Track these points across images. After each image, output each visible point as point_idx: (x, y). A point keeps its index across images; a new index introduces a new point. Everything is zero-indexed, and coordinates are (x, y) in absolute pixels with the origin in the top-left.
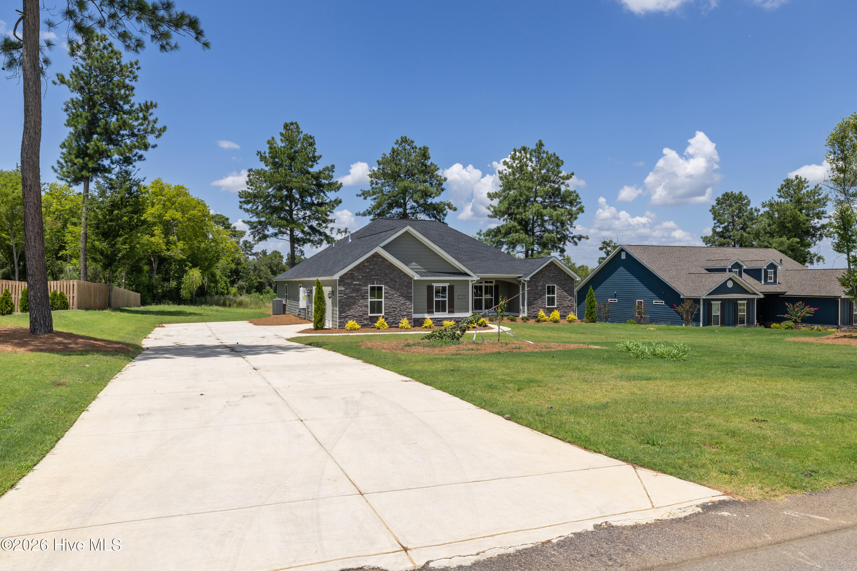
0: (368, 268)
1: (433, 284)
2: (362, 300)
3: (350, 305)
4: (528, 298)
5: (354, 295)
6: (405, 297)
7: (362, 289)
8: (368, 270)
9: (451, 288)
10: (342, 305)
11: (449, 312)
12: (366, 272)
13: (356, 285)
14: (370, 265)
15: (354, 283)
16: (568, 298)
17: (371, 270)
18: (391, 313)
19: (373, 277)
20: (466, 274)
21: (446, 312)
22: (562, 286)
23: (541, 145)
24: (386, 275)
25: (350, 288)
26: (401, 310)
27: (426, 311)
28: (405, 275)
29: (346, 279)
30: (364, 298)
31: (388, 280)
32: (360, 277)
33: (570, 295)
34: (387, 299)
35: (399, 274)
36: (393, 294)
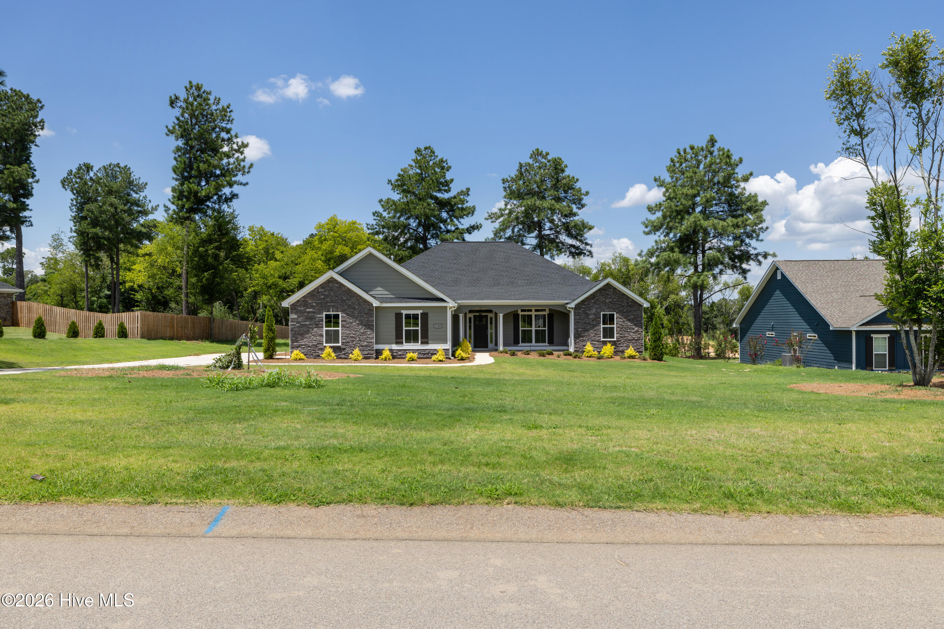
0: (323, 295)
1: (402, 311)
2: (316, 329)
3: (303, 334)
4: (575, 329)
5: (307, 323)
6: (365, 326)
7: (316, 317)
8: (323, 297)
9: (425, 316)
10: (295, 334)
11: (422, 343)
12: (320, 299)
13: (309, 312)
14: (325, 291)
15: (307, 310)
16: (633, 329)
17: (327, 296)
18: (349, 342)
19: (329, 304)
20: (442, 300)
21: (418, 342)
22: (625, 314)
23: (712, 141)
24: (343, 301)
25: (303, 316)
26: (360, 340)
27: (394, 341)
28: (365, 301)
29: (299, 306)
30: (319, 326)
31: (346, 307)
32: (314, 304)
33: (636, 325)
34: (345, 327)
35: (358, 300)
36: (351, 323)
